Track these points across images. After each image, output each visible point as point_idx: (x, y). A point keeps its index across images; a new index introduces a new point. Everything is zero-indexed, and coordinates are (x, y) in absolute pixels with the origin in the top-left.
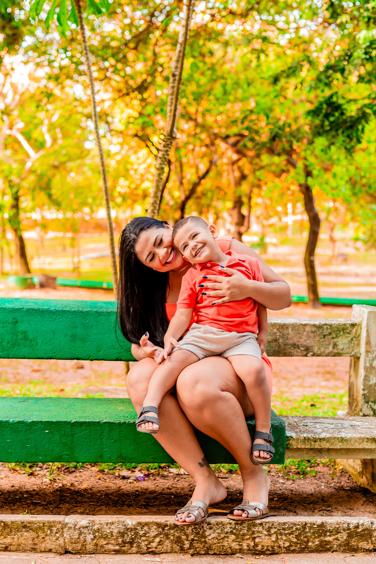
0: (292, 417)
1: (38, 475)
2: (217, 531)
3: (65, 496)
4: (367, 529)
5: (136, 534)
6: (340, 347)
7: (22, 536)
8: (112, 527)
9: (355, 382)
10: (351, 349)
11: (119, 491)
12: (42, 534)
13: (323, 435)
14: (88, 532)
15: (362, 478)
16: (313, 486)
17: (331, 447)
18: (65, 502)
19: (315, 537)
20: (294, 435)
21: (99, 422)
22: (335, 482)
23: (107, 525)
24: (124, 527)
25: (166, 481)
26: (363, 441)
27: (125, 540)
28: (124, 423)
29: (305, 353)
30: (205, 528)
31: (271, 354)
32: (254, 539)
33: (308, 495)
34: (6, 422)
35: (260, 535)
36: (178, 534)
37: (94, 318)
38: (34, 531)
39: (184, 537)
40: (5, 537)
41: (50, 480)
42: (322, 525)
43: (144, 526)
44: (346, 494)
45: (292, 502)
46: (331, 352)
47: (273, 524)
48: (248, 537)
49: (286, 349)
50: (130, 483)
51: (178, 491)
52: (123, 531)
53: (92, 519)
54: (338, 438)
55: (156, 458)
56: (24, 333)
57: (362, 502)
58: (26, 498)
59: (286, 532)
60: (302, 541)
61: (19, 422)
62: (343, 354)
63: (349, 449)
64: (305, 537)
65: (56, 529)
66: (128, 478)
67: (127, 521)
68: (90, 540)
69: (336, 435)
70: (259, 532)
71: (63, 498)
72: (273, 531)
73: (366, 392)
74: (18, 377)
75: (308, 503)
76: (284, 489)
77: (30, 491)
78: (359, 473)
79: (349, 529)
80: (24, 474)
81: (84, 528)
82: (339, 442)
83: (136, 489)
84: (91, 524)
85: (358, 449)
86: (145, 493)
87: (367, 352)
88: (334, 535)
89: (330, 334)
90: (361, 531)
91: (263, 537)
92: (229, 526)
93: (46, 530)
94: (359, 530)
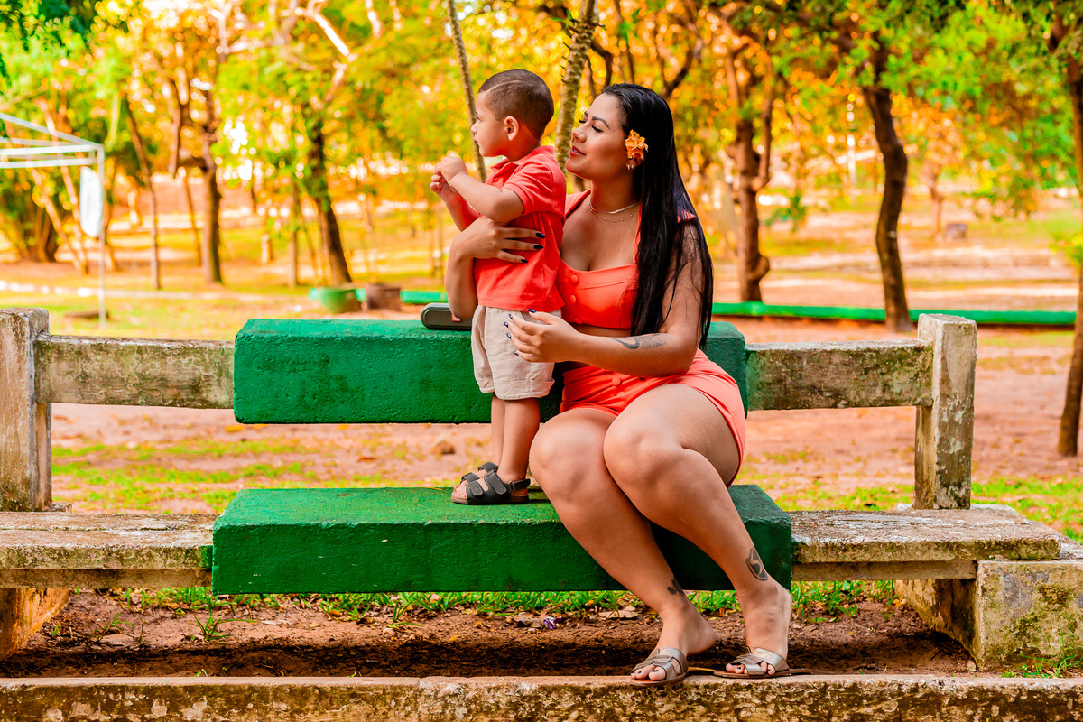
0: (809, 513)
1: (374, 622)
2: (674, 699)
3: (421, 653)
4: (932, 694)
5: (539, 705)
6: (896, 389)
7: (349, 710)
8: (498, 694)
9: (925, 452)
10: (916, 392)
11: (511, 645)
12: (382, 708)
13: (858, 540)
14: (457, 703)
15: (937, 616)
16: (851, 633)
17: (873, 560)
18: (420, 662)
19: (843, 709)
20: (807, 540)
21: (471, 524)
22: (890, 626)
23: (489, 692)
24: (517, 695)
25: (594, 629)
26: (929, 549)
27: (521, 716)
28: (514, 525)
29: (833, 401)
30: (653, 695)
31: (772, 406)
32: (737, 712)
33: (839, 646)
34: (316, 526)
35: (748, 705)
36: (608, 704)
37: (458, 349)
38: (368, 702)
39: (618, 710)
40: (322, 713)
41: (395, 630)
42: (854, 688)
43: (550, 693)
44: (906, 642)
45: (810, 657)
46: (880, 399)
47: (769, 688)
48: (727, 708)
49: (798, 396)
50: (532, 632)
51: (613, 644)
52: (515, 700)
53: (464, 682)
54: (885, 544)
55: (569, 583)
56: (341, 378)
57: (931, 654)
58: (354, 656)
59: (793, 700)
60: (820, 714)
61: (338, 527)
62: (901, 401)
63: (905, 563)
64: (826, 708)
65: (404, 698)
66: (529, 625)
67: (523, 684)
68: (462, 717)
69: (880, 539)
70: (745, 700)
71: (416, 656)
72: (770, 698)
73: (943, 467)
74: (334, 471)
75: (837, 658)
76: (798, 639)
77: (362, 647)
78: (932, 608)
79: (900, 693)
80: (350, 621)
81: (450, 696)
82: (887, 551)
83: (541, 641)
84: (462, 690)
85: (922, 562)
86: (556, 648)
87: (944, 397)
88: (875, 704)
89: (877, 366)
90: (921, 698)
91: (753, 709)
92: (693, 691)
93: (388, 701)
94: (918, 696)
